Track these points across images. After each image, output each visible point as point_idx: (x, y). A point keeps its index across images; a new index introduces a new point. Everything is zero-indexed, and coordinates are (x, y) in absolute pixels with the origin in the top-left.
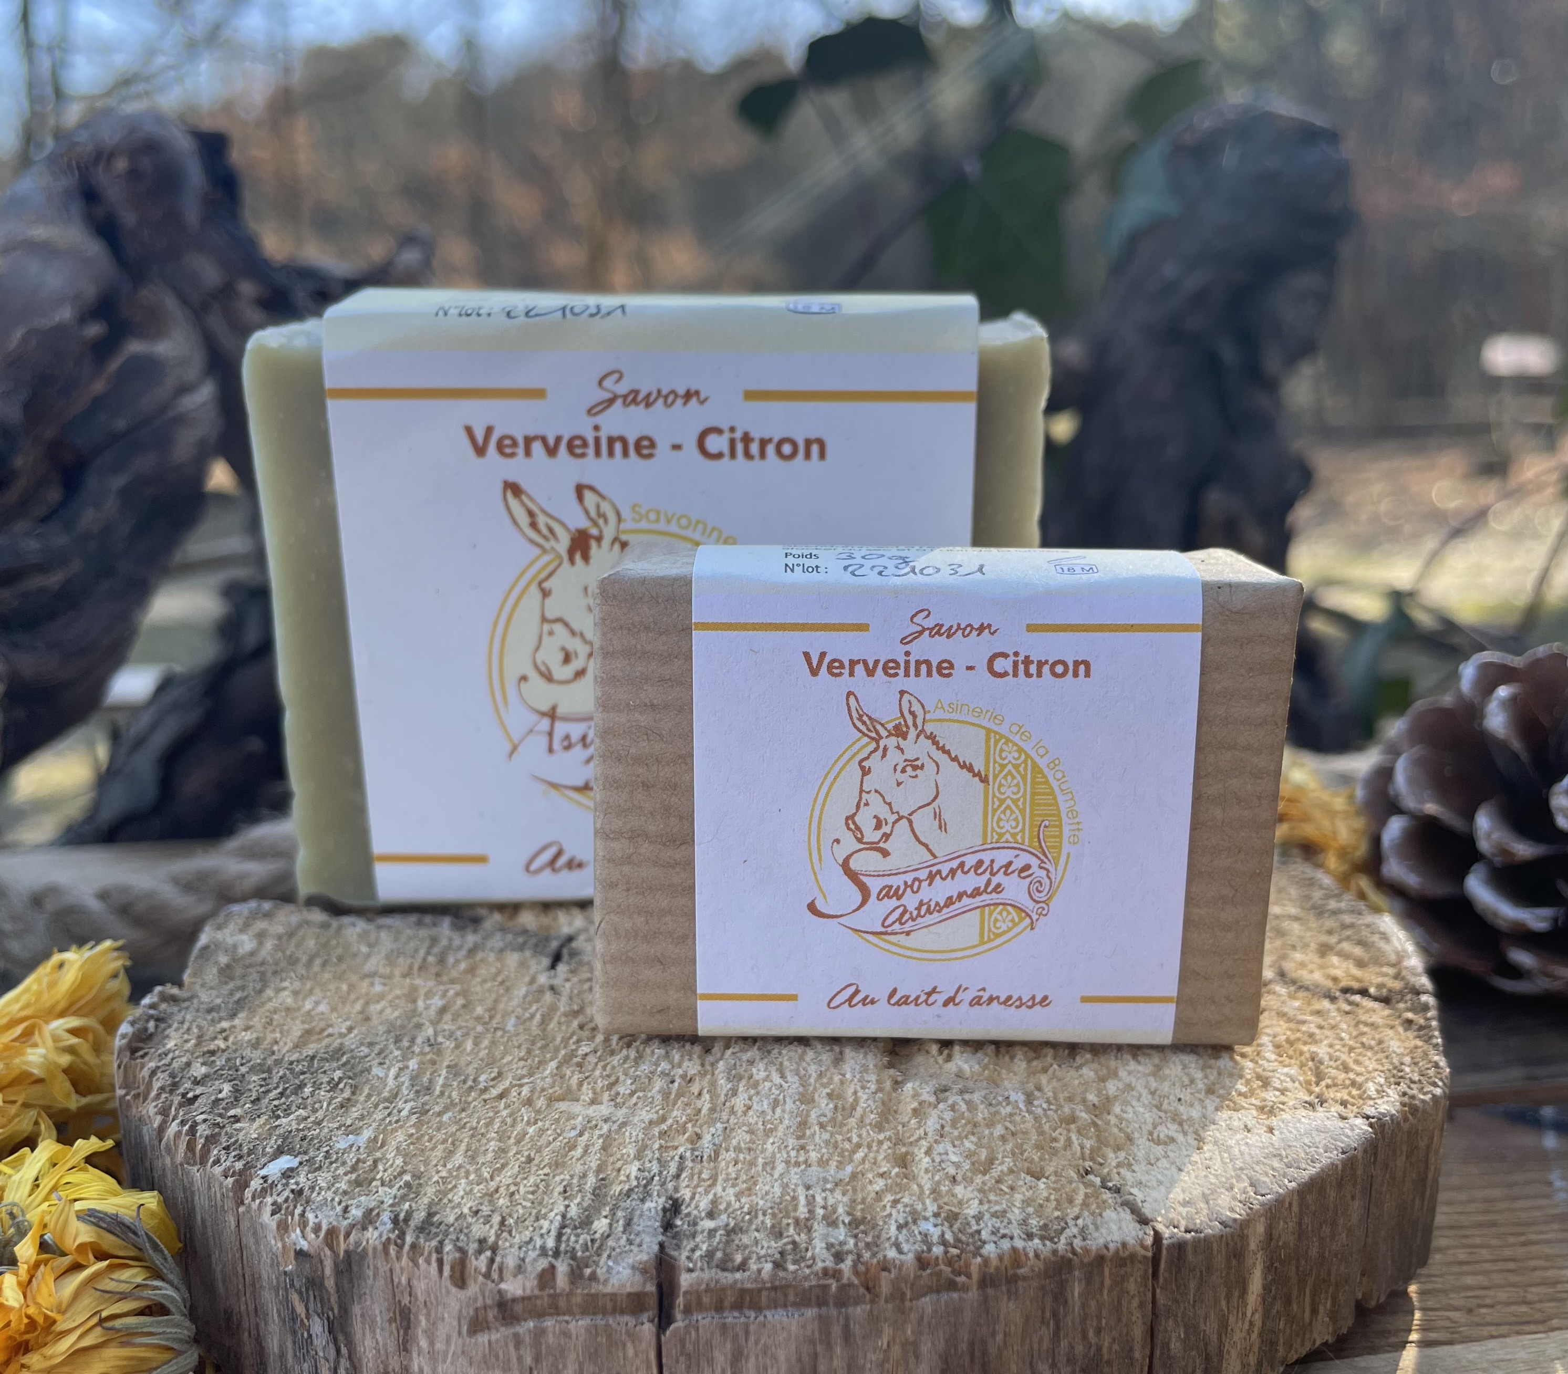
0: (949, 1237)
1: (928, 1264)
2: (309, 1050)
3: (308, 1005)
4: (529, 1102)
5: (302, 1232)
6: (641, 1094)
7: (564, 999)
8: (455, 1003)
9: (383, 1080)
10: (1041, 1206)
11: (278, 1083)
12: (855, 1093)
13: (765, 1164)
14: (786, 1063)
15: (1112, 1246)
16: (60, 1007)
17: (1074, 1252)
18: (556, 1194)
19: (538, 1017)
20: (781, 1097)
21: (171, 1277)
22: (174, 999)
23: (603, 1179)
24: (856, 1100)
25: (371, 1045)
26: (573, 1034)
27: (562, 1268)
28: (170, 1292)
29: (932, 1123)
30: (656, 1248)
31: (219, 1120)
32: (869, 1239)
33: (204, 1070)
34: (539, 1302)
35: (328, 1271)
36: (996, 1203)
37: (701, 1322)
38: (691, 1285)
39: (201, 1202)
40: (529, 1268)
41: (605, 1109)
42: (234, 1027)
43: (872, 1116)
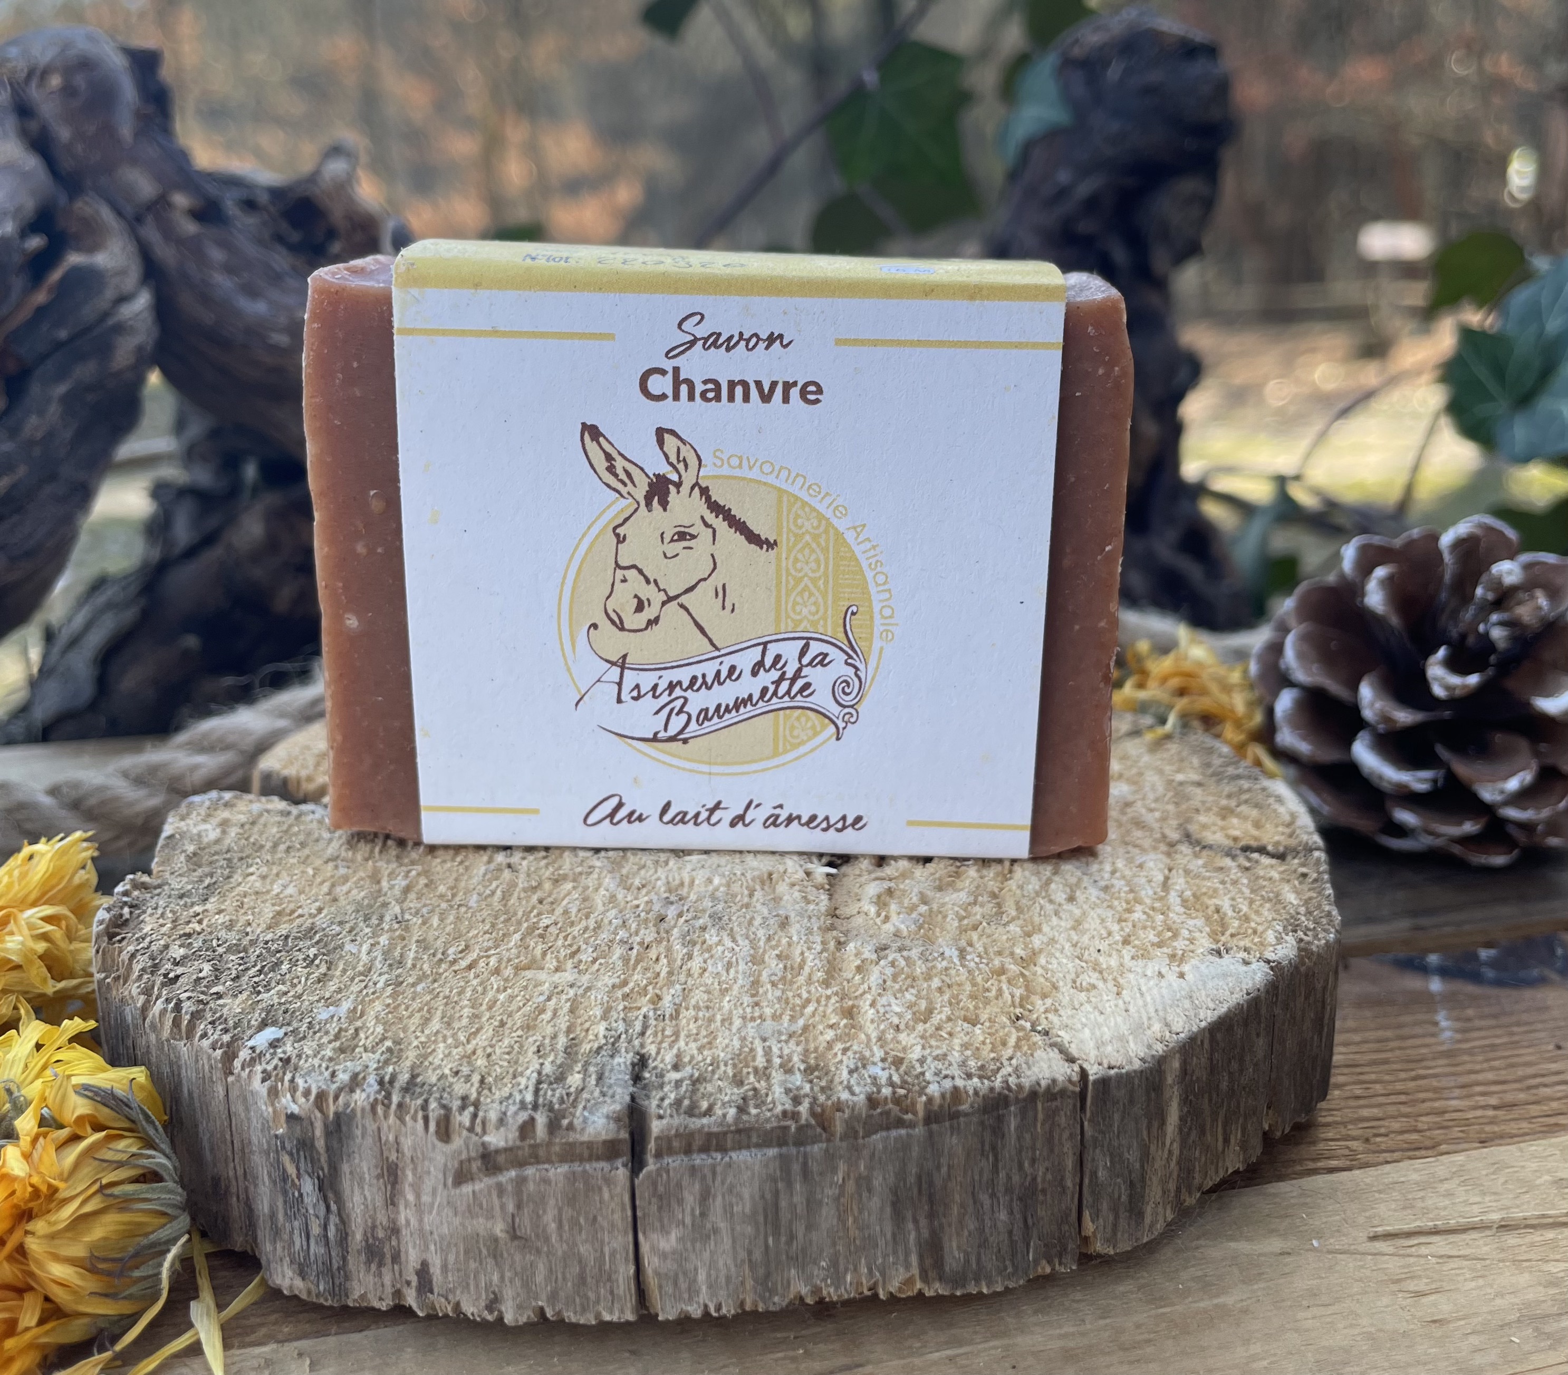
0: (896, 1078)
1: (879, 1104)
2: (283, 930)
3: (276, 889)
4: (497, 971)
5: (293, 1097)
6: (602, 961)
7: (522, 876)
8: (417, 882)
9: (357, 956)
10: (978, 1049)
11: (256, 962)
12: (802, 953)
13: (723, 1021)
14: (736, 929)
15: (1044, 1083)
16: (33, 896)
17: (1009, 1088)
18: (530, 1054)
19: (499, 893)
20: (734, 959)
21: (163, 1146)
22: (144, 887)
23: (573, 1039)
24: (804, 961)
25: (341, 923)
26: (534, 908)
27: (541, 1119)
28: (163, 1160)
29: (874, 978)
30: (628, 1098)
31: (202, 997)
32: (823, 1083)
33: (182, 951)
34: (520, 1153)
35: (319, 1132)
36: (938, 1047)
37: (672, 1165)
38: (662, 1131)
39: (188, 1075)
40: (510, 1120)
41: (568, 976)
42: (206, 911)
43: (819, 974)
